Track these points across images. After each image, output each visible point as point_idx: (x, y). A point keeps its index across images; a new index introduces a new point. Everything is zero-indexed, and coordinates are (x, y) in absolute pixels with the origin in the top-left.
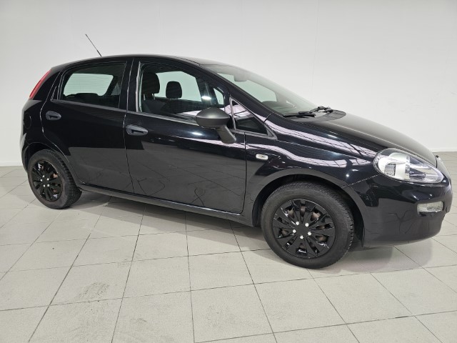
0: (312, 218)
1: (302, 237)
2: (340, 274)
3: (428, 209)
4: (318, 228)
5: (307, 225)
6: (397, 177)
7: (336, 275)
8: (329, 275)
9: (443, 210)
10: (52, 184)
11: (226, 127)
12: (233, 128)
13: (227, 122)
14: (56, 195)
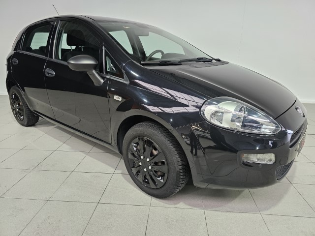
0: (152, 155)
1: (145, 170)
2: (177, 206)
3: (258, 160)
4: (156, 164)
5: (148, 160)
6: (225, 125)
7: (173, 206)
8: (167, 205)
9: (275, 162)
10: (19, 109)
11: (94, 71)
12: (103, 73)
13: (95, 67)
14: (22, 117)
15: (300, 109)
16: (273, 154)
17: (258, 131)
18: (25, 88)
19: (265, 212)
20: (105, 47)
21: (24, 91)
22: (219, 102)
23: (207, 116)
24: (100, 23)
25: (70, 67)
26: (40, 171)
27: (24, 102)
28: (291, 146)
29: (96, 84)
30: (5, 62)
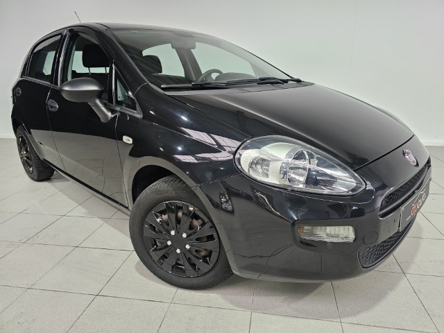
0: (191, 227)
1: (178, 251)
3: (327, 236)
5: (184, 235)
9: (355, 240)
10: (26, 157)
11: (98, 102)
12: (112, 103)
13: (99, 95)
14: (31, 169)
15: (411, 155)
16: (351, 228)
17: (329, 191)
18: (31, 130)
19: (350, 319)
20: (115, 65)
21: (30, 133)
22: (265, 143)
23: (245, 165)
24: (115, 33)
25: (64, 95)
26: (33, 244)
27: (32, 148)
28: (384, 215)
29: (102, 120)
30: (11, 94)
